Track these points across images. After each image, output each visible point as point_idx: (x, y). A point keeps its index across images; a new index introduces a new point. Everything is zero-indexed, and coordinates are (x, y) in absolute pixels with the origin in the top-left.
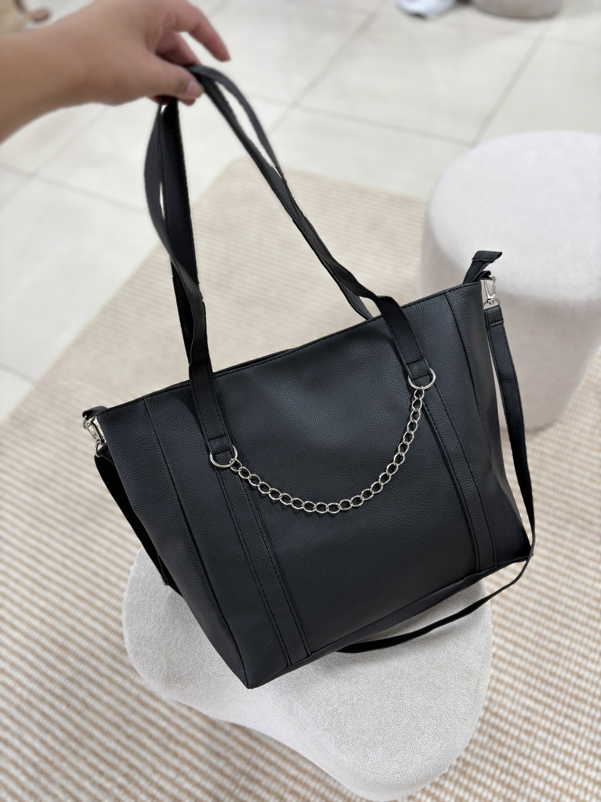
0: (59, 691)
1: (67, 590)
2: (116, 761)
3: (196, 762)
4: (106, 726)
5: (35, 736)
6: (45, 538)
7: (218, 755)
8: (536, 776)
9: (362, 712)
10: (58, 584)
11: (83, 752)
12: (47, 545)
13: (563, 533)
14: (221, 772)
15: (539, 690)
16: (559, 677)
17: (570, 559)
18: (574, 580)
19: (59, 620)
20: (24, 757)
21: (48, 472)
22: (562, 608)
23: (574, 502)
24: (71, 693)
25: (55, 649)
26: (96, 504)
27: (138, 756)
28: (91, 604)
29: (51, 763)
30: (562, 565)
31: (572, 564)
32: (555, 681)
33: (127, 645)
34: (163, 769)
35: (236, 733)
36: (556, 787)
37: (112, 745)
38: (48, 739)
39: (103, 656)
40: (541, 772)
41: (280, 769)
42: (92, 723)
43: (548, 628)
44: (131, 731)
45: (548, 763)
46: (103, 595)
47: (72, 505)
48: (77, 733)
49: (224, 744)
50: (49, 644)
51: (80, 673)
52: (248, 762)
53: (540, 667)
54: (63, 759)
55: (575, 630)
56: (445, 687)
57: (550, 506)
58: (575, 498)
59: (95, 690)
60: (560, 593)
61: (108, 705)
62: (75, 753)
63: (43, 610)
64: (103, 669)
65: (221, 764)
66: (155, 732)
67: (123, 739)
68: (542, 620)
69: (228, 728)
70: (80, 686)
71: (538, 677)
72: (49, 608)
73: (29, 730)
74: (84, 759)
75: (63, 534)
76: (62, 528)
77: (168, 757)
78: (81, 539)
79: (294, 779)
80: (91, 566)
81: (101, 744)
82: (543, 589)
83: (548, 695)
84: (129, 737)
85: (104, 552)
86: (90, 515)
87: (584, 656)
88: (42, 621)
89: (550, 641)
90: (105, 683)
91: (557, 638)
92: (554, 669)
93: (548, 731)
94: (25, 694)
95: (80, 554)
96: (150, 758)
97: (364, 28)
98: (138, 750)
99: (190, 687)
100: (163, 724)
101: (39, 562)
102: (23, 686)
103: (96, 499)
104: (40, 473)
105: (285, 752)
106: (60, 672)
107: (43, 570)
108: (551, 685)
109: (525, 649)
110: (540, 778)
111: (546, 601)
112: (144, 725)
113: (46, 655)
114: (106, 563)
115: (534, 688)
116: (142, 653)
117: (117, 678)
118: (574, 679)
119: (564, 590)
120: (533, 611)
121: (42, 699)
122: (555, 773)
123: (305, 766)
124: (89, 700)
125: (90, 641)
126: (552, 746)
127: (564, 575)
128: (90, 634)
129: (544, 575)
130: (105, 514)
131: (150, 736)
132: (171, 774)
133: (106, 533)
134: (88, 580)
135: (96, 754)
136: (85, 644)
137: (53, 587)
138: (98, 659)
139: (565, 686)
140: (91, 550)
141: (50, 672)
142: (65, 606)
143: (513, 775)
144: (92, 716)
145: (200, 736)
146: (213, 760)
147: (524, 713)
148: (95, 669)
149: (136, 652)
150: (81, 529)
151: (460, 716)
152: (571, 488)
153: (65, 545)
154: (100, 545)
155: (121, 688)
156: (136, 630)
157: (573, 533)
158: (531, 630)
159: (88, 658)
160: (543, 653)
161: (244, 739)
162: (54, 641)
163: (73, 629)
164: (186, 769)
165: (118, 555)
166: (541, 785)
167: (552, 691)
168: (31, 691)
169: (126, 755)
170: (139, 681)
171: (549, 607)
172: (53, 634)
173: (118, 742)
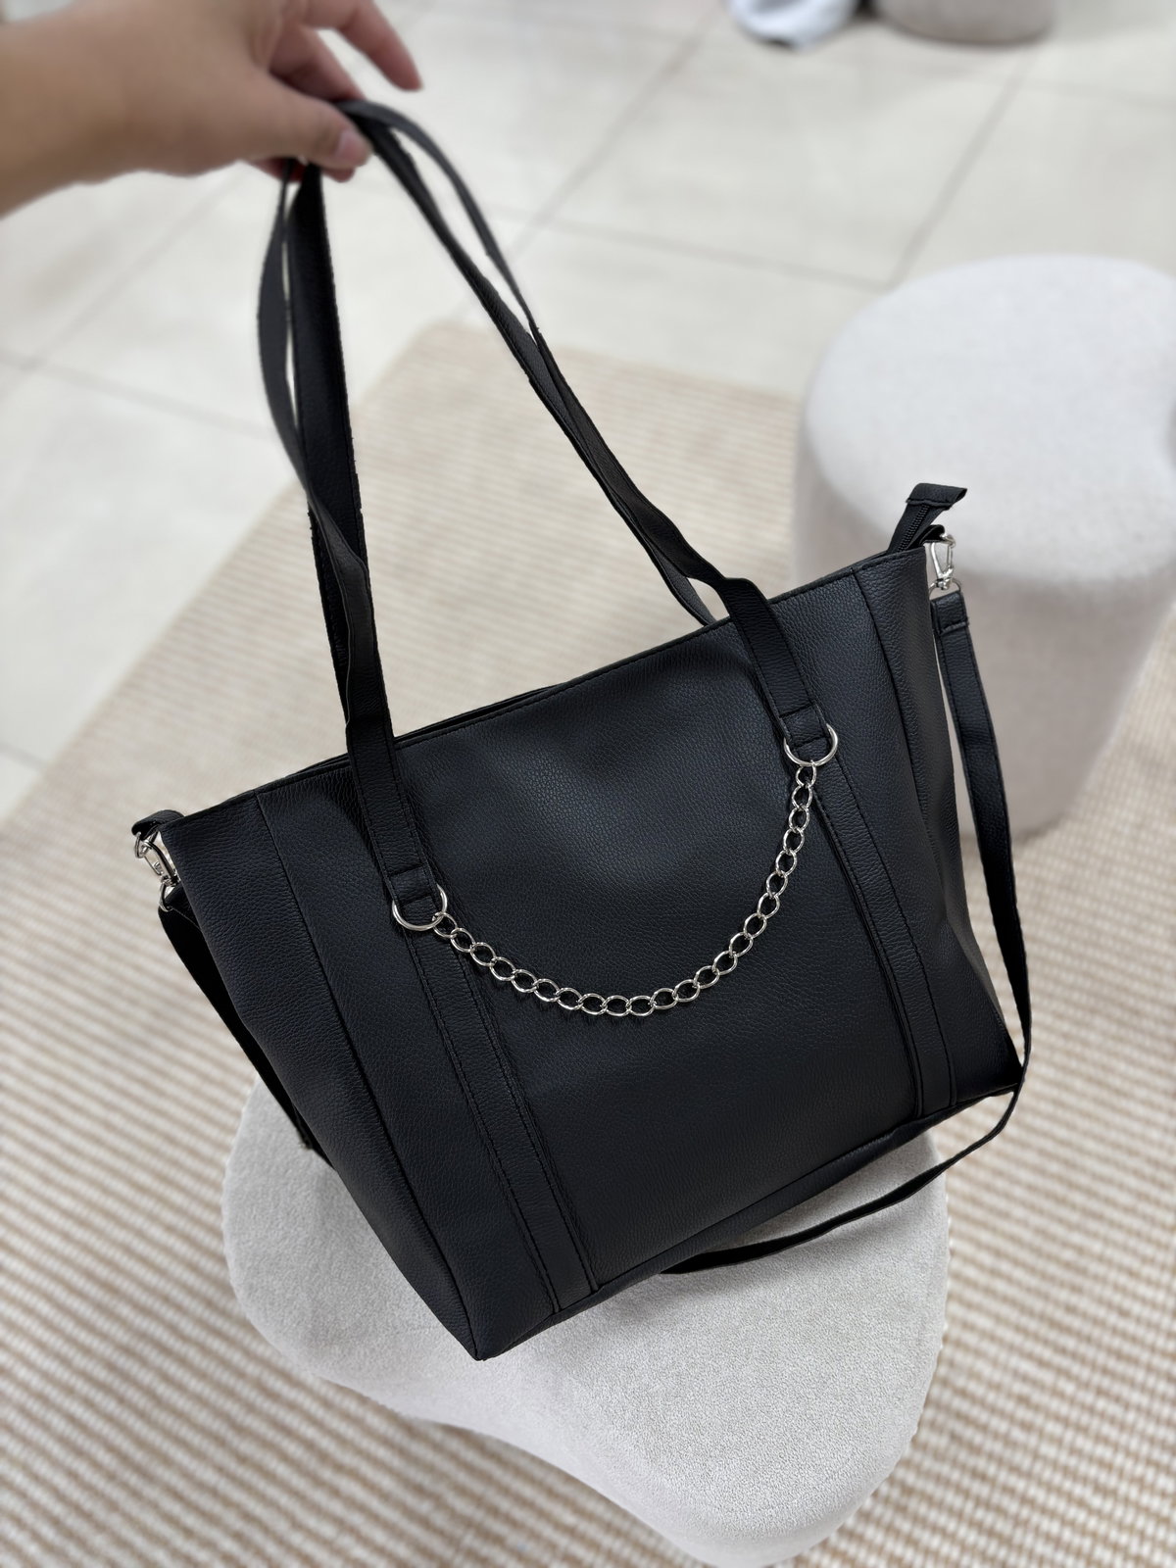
0: (102, 1374)
1: (114, 1172)
2: (216, 1508)
3: (375, 1504)
4: (196, 1439)
5: (55, 1463)
6: (69, 1073)
7: (419, 1490)
8: (1044, 1511)
9: (697, 1389)
10: (96, 1162)
11: (152, 1492)
12: (74, 1086)
13: (1083, 1033)
14: (425, 1523)
15: (1046, 1342)
16: (1084, 1316)
17: (1100, 1083)
18: (1107, 1125)
19: (99, 1233)
20: (34, 1506)
21: (73, 944)
22: (1083, 1180)
23: (1102, 973)
24: (126, 1377)
25: (93, 1290)
26: (169, 1003)
27: (262, 1498)
28: (161, 1200)
29: (87, 1516)
30: (1082, 1095)
31: (1104, 1095)
32: (1076, 1323)
33: (234, 1276)
34: (312, 1522)
35: (454, 1444)
36: (1083, 1531)
37: (209, 1476)
38: (82, 1468)
39: (187, 1301)
40: (1053, 1501)
41: (542, 1514)
42: (168, 1434)
43: (1061, 1221)
44: (246, 1447)
45: (1067, 1485)
46: (186, 1181)
47: (122, 1005)
48: (139, 1456)
49: (430, 1469)
50: (80, 1282)
51: (143, 1336)
52: (479, 1501)
53: (1046, 1297)
54: (113, 1506)
55: (1112, 1224)
56: (859, 1335)
57: (1057, 981)
58: (1106, 966)
59: (173, 1369)
60: (1081, 1150)
61: (199, 1400)
62: (136, 1494)
63: (67, 1214)
64: (187, 1327)
65: (425, 1507)
66: (293, 1449)
67: (232, 1465)
68: (1048, 1205)
69: (438, 1436)
70: (144, 1362)
71: (1042, 1317)
72: (80, 1209)
73: (43, 1453)
74: (154, 1506)
75: (105, 1063)
76: (102, 1052)
77: (319, 1496)
78: (140, 1072)
79: (571, 1532)
80: (161, 1124)
81: (187, 1476)
82: (1049, 1145)
83: (1062, 1351)
84: (243, 1459)
85: (187, 1097)
86: (159, 1025)
87: (1132, 1274)
88: (66, 1237)
89: (1065, 1244)
90: (193, 1354)
91: (1076, 1238)
92: (1074, 1299)
93: (1065, 1422)
94: (36, 1382)
95: (138, 1101)
96: (284, 1500)
97: (674, 68)
98: (261, 1484)
99: (359, 1353)
100: (310, 1432)
101: (59, 1120)
102: (30, 1365)
103: (169, 993)
104: (58, 946)
105: (551, 1480)
106: (104, 1337)
107: (67, 1135)
108: (1066, 1330)
109: (1016, 1262)
110: (1052, 1514)
111: (1054, 1167)
112: (271, 1434)
113: (75, 1303)
114: (189, 1118)
115: (1036, 1337)
116: (262, 1288)
117: (216, 1344)
118: (1113, 1318)
119: (1090, 1145)
120: (1031, 1188)
121: (69, 1391)
122: (1081, 1503)
123: (591, 1505)
124: (162, 1389)
125: (161, 1272)
126: (1073, 1451)
127: (1087, 1115)
128: (161, 1259)
129: (1051, 1118)
130: (187, 1021)
131: (285, 1458)
132: (328, 1530)
133: (189, 1058)
134: (155, 1152)
135: (177, 1496)
136: (151, 1278)
137: (87, 1168)
138: (179, 1308)
139: (1096, 1332)
140: (161, 1093)
141: (84, 1337)
142: (111, 1204)
143: (1000, 1511)
144: (168, 1421)
145: (382, 1453)
146: (411, 1500)
147: (1019, 1388)
148: (173, 1329)
149: (251, 1286)
150: (139, 1052)
151: (890, 1392)
152: (1096, 946)
153: (110, 1085)
154: (180, 1083)
155: (225, 1363)
156: (250, 1244)
157: (1104, 1033)
158: (1025, 1223)
159: (157, 1306)
160: (1053, 1269)
161: (471, 1456)
162: (90, 1275)
163: (128, 1250)
164: (356, 1519)
165: (214, 1102)
166: (1054, 1528)
167: (1070, 1343)
168: (46, 1376)
169: (238, 1495)
170: (260, 1349)
171: (1060, 1179)
172: (87, 1261)
173: (220, 1470)
